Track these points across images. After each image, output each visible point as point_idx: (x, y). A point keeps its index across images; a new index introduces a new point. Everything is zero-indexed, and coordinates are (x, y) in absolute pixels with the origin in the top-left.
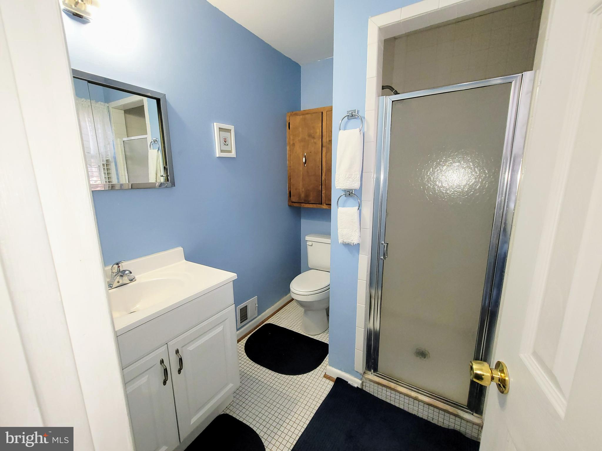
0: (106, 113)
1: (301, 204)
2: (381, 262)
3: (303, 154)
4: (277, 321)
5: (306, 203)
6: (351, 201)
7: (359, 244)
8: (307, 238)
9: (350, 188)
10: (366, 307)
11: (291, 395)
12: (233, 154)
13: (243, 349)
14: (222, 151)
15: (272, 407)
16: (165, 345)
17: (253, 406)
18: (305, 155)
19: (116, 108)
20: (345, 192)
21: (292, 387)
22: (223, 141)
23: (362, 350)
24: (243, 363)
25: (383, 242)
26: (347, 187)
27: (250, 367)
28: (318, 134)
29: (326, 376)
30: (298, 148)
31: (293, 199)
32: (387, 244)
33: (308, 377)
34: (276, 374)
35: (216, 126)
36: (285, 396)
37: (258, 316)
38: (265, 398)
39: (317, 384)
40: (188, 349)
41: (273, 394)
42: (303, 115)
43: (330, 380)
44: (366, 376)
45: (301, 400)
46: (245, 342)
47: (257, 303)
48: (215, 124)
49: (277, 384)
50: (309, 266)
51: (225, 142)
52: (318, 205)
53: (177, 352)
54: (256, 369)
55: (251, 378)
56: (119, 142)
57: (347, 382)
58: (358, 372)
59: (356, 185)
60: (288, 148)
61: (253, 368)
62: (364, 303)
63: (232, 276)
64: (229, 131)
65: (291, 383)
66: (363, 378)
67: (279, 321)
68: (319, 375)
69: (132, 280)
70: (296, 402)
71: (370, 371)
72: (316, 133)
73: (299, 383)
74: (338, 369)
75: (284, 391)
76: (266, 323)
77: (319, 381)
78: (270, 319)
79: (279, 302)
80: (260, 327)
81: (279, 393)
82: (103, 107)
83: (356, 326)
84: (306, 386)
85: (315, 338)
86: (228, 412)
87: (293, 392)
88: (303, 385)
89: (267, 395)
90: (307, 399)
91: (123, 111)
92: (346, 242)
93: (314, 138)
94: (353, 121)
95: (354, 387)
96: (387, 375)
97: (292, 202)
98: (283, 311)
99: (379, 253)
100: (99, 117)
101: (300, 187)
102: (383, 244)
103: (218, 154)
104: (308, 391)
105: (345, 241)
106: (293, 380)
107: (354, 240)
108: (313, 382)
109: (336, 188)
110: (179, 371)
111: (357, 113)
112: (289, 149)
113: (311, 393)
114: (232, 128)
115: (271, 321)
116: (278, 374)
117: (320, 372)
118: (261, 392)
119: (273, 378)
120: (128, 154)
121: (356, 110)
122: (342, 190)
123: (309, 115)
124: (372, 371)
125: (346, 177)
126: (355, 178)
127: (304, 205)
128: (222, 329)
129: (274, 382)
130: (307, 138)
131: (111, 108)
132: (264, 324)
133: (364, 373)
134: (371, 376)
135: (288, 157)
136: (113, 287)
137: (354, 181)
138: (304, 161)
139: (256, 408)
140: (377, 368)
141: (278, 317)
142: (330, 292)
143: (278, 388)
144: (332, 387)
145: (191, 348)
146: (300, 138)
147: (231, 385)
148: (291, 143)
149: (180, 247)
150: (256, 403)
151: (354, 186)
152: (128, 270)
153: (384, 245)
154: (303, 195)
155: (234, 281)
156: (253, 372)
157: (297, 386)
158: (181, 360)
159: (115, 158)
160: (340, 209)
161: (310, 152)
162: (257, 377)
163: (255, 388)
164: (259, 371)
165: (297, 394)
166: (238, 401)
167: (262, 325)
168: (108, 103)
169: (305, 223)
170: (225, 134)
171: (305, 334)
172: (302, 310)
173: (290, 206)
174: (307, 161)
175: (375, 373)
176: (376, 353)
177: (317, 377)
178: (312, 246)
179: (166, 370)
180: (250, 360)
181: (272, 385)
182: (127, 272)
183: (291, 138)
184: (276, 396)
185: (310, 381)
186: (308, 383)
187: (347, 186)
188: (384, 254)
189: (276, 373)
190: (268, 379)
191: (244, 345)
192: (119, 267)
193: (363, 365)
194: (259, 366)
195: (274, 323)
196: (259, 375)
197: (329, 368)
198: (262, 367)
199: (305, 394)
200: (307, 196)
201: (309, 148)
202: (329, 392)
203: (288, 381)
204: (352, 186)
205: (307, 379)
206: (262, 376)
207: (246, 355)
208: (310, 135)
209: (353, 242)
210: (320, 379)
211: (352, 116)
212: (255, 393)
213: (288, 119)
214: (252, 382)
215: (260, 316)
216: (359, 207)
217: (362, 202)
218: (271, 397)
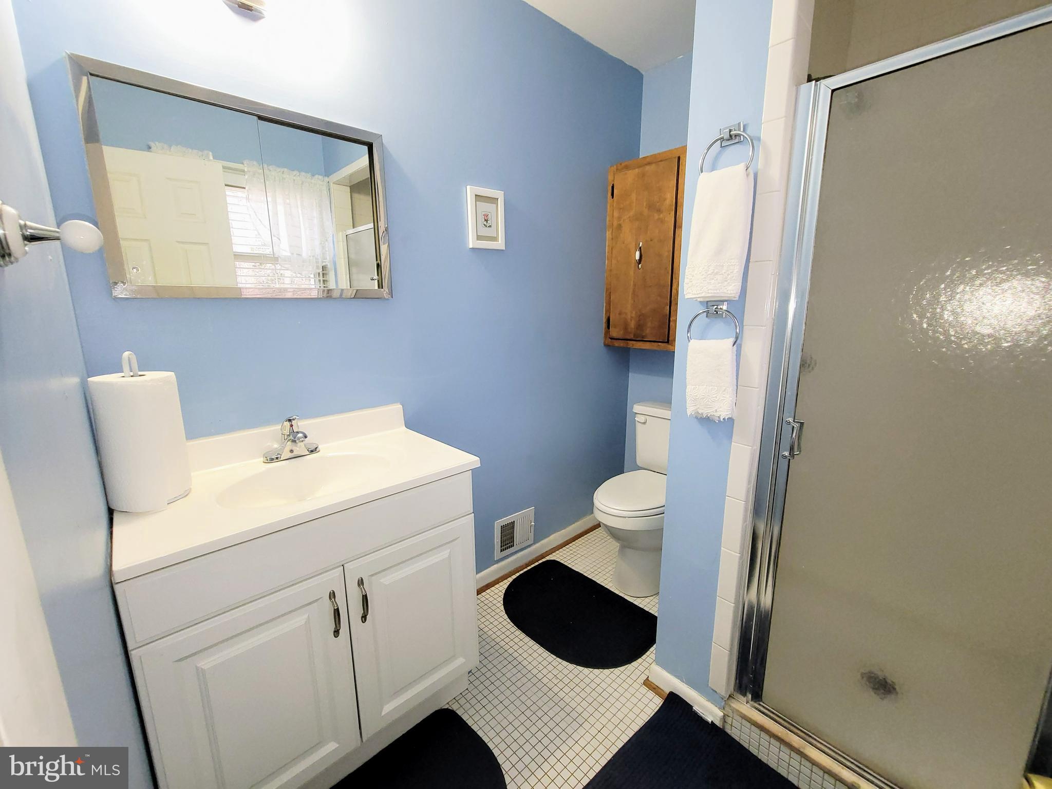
0: (325, 192)
1: (628, 342)
2: (783, 464)
3: (635, 244)
4: (569, 558)
5: (637, 339)
6: (719, 325)
7: (731, 420)
8: (637, 408)
9: (718, 295)
10: (741, 558)
11: (573, 704)
12: (500, 244)
13: (501, 599)
14: (479, 238)
15: (534, 718)
16: (339, 566)
17: (500, 707)
18: (640, 246)
19: (338, 183)
20: (707, 307)
21: (577, 690)
22: (481, 220)
23: (728, 646)
24: (496, 623)
25: (791, 420)
26: (708, 293)
27: (508, 633)
28: (668, 202)
29: (648, 683)
30: (627, 235)
31: (614, 333)
32: (802, 424)
33: (613, 676)
34: (551, 657)
35: (470, 191)
36: (562, 704)
37: (534, 543)
38: (523, 698)
39: (628, 695)
40: (381, 581)
41: (540, 694)
42: (639, 167)
43: (656, 694)
44: (735, 705)
45: (592, 720)
46: (506, 586)
47: (533, 520)
48: (468, 187)
49: (550, 676)
50: (638, 464)
51: (486, 221)
52: (660, 344)
53: (361, 582)
54: (516, 640)
55: (506, 655)
56: (341, 236)
57: (691, 707)
58: (716, 692)
59: (731, 290)
60: (608, 234)
61: (512, 637)
62: (738, 549)
63: (471, 460)
64: (494, 200)
65: (577, 680)
66: (727, 708)
67: (573, 560)
68: (634, 677)
69: (312, 451)
70: (580, 720)
71: (744, 695)
72: (665, 200)
73: (593, 685)
74: (675, 676)
75: (561, 694)
76: (548, 559)
77: (632, 690)
78: (557, 552)
79: (578, 523)
80: (537, 564)
81: (551, 694)
82: (321, 183)
83: (718, 595)
84: (605, 694)
85: (637, 602)
86: (455, 707)
87: (578, 699)
88: (599, 690)
89: (529, 694)
90: (604, 720)
91: (349, 188)
92: (702, 414)
93: (659, 211)
94: (734, 151)
95: (707, 722)
96: (784, 714)
97: (611, 339)
98: (583, 541)
99: (778, 443)
100: (316, 199)
101: (628, 311)
102: (789, 423)
103: (472, 242)
104: (607, 704)
105: (700, 411)
106: (581, 676)
107: (721, 409)
108: (621, 690)
109: (686, 297)
110: (364, 618)
111: (742, 129)
112: (610, 236)
113: (613, 710)
114: (499, 195)
115: (558, 556)
116: (555, 657)
117: (638, 672)
118: (519, 684)
119: (545, 663)
120: (352, 256)
121: (742, 123)
122: (700, 302)
123: (653, 167)
124: (750, 696)
125: (710, 272)
126: (728, 275)
127: (633, 345)
128: (447, 556)
129: (545, 672)
130: (646, 212)
131: (332, 184)
132: (544, 560)
133: (730, 696)
134: (744, 706)
135: (608, 253)
136: (281, 459)
137: (726, 281)
138: (637, 257)
139: (505, 713)
140: (760, 692)
141: (571, 552)
142: (665, 519)
143: (550, 685)
144: (658, 708)
145: (387, 579)
146: (632, 213)
147: (460, 661)
148: (615, 223)
149: (399, 404)
150: (506, 702)
151: (725, 291)
152: (302, 433)
153: (793, 427)
154: (632, 325)
155: (474, 471)
156: (511, 644)
157: (588, 690)
158: (365, 599)
159: (335, 264)
160: (694, 344)
161: (651, 240)
162: (515, 655)
163: (509, 675)
164: (521, 644)
165: (584, 704)
166: (475, 692)
167: (540, 562)
168: (328, 177)
169: (637, 381)
170: (484, 207)
171: (617, 592)
172: (615, 545)
173: (606, 345)
174: (643, 259)
175: (755, 702)
176: (759, 661)
177: (630, 681)
178: (644, 423)
179: (337, 612)
180: (509, 621)
181: (540, 676)
182: (300, 435)
183: (616, 214)
184: (545, 699)
185: (615, 685)
186: (610, 690)
187: (710, 291)
188: (792, 449)
189: (552, 655)
190: (535, 663)
191: (504, 591)
192: (292, 426)
193: (728, 679)
194: (523, 635)
195: (562, 562)
196: (520, 651)
197: (656, 668)
198: (527, 639)
199: (602, 709)
200: (640, 326)
201: (649, 232)
202: (649, 718)
203: (571, 676)
204: (721, 291)
205: (608, 681)
206: (525, 655)
207: (504, 611)
208: (651, 207)
209: (717, 414)
210: (636, 685)
211: (732, 138)
212: (508, 684)
213: (610, 178)
214: (505, 662)
215: (537, 545)
216: (737, 338)
217: (744, 327)
218: (534, 698)
